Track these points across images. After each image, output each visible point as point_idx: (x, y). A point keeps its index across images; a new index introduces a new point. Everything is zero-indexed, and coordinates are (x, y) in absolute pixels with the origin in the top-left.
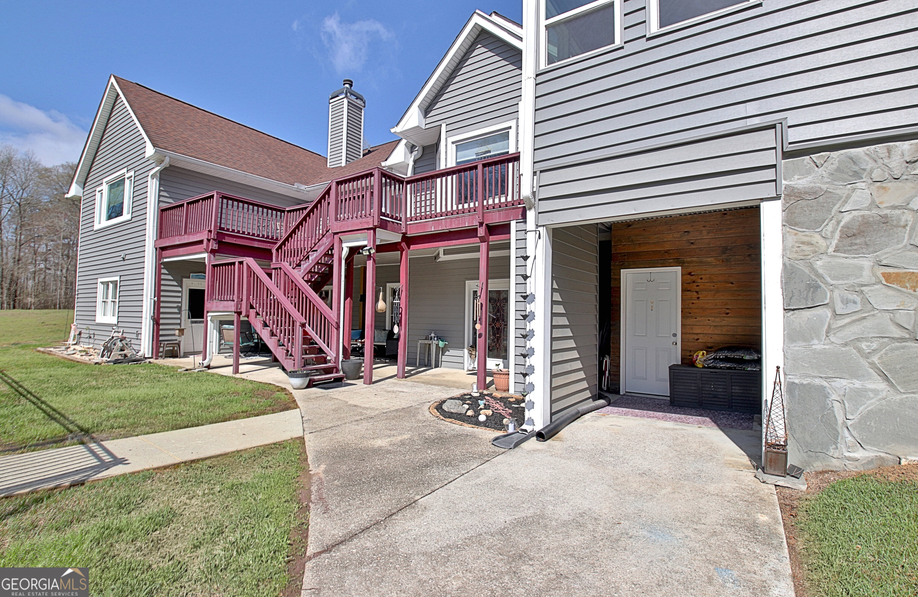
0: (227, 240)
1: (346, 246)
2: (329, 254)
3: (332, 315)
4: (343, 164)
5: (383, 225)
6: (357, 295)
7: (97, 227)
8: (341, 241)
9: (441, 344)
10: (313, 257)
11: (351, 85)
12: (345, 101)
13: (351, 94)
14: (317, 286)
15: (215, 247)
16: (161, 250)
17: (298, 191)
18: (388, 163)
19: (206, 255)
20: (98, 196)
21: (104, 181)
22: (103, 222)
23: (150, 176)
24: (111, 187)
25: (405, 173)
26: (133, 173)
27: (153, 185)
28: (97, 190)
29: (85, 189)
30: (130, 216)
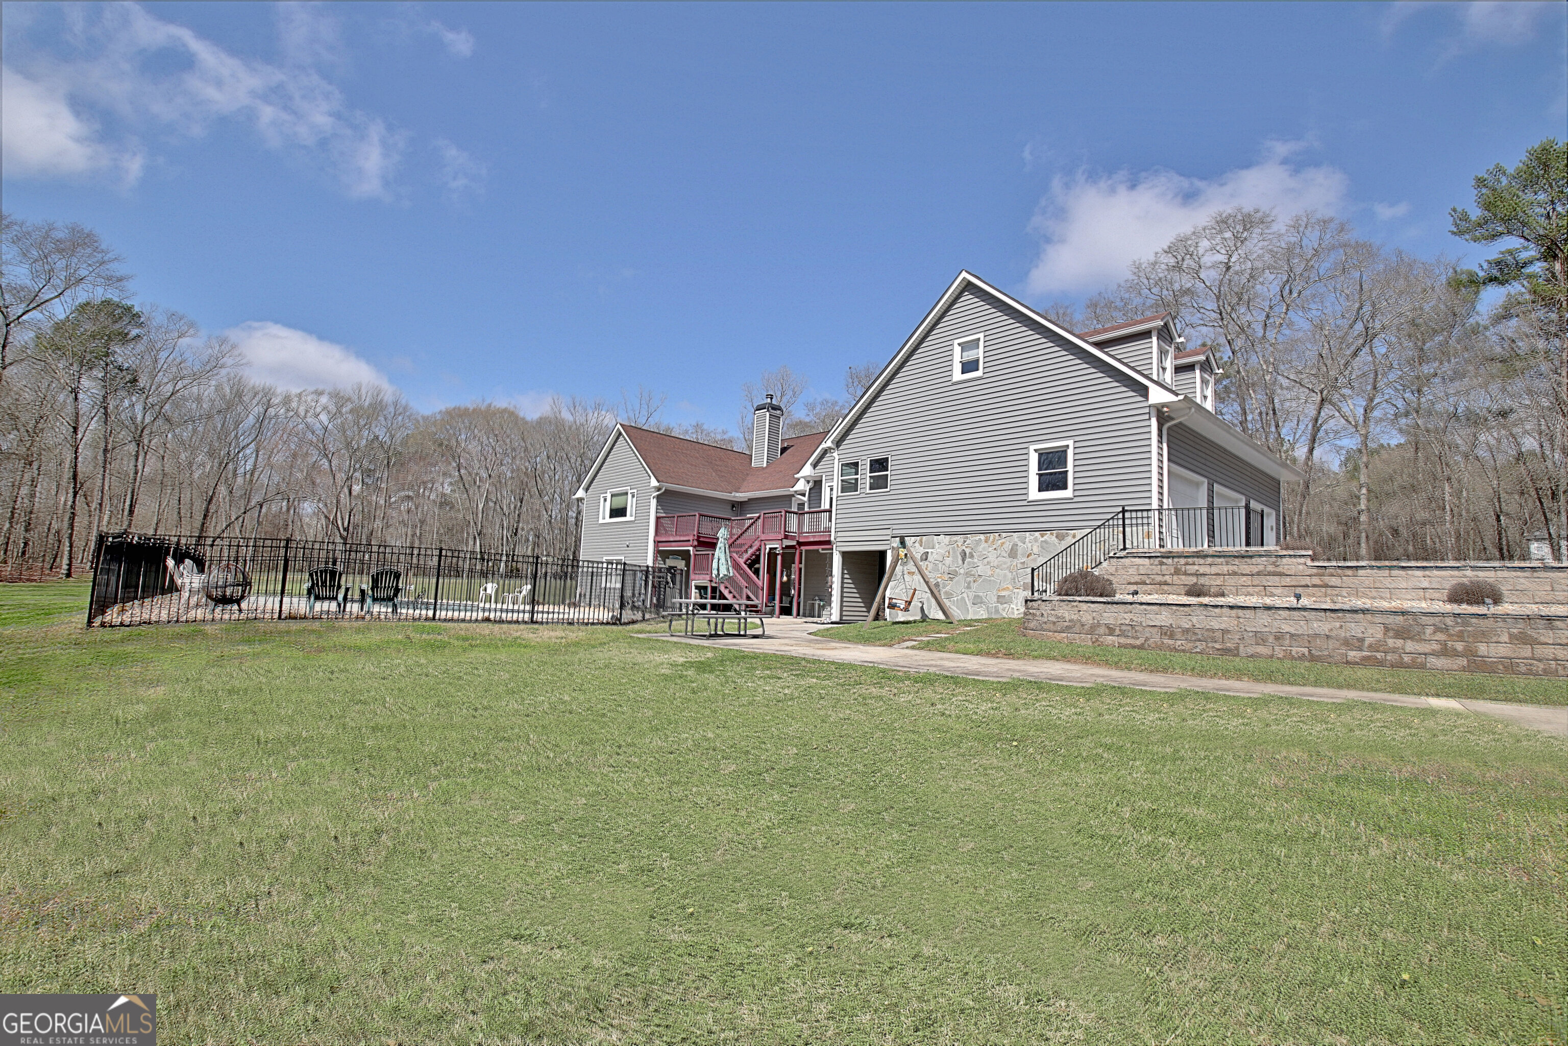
0: (701, 539)
1: (768, 547)
2: (759, 550)
3: (760, 583)
4: (765, 465)
5: (786, 537)
6: (772, 572)
7: (601, 521)
8: (765, 545)
9: (822, 603)
10: (750, 551)
11: (771, 399)
12: (768, 414)
13: (773, 409)
14: (750, 566)
15: (696, 543)
16: (657, 543)
17: (734, 497)
18: (795, 488)
19: (691, 549)
20: (602, 500)
21: (609, 491)
22: (607, 519)
23: (652, 497)
24: (611, 496)
25: (804, 496)
26: (636, 491)
27: (653, 502)
28: (602, 496)
29: (587, 493)
30: (634, 518)
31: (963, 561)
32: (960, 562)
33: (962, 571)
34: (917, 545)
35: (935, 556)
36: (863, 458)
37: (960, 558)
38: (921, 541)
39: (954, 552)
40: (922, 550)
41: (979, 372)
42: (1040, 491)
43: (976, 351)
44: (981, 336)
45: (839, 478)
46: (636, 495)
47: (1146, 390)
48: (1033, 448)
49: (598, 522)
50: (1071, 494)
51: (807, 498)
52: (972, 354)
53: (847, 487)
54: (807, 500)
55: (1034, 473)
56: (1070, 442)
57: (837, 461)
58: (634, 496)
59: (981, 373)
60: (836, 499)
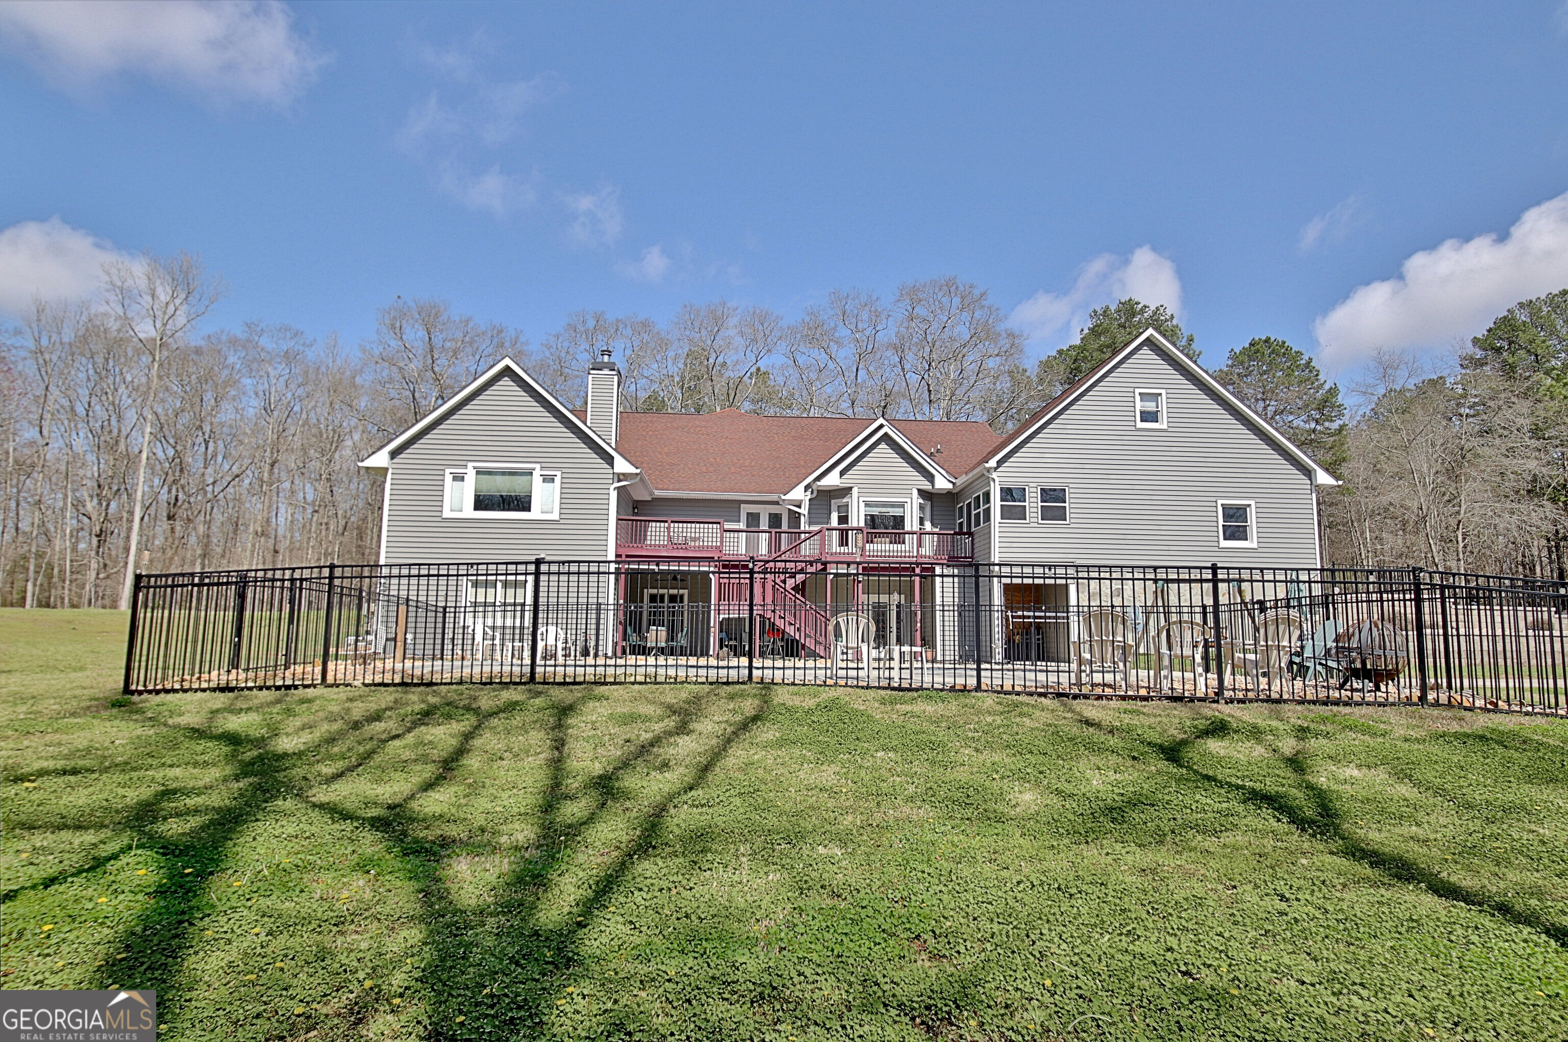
1: (831, 572)
8: (827, 568)
10: (801, 576)
12: (615, 379)
16: (626, 557)
19: (712, 569)
20: (448, 478)
21: (470, 465)
22: (468, 511)
23: (612, 487)
24: (478, 473)
25: (799, 507)
26: (559, 473)
27: (614, 495)
28: (448, 471)
29: (395, 461)
30: (555, 516)
35: (1128, 592)
36: (1030, 484)
40: (1113, 586)
41: (1162, 425)
42: (1225, 539)
43: (1154, 404)
44: (1163, 392)
45: (998, 503)
46: (558, 480)
47: (1310, 472)
48: (1220, 502)
49: (439, 514)
50: (1255, 545)
51: (804, 510)
52: (1150, 406)
53: (1007, 513)
54: (806, 513)
55: (1221, 522)
56: (1252, 503)
57: (997, 483)
58: (553, 481)
59: (1165, 426)
60: (997, 525)
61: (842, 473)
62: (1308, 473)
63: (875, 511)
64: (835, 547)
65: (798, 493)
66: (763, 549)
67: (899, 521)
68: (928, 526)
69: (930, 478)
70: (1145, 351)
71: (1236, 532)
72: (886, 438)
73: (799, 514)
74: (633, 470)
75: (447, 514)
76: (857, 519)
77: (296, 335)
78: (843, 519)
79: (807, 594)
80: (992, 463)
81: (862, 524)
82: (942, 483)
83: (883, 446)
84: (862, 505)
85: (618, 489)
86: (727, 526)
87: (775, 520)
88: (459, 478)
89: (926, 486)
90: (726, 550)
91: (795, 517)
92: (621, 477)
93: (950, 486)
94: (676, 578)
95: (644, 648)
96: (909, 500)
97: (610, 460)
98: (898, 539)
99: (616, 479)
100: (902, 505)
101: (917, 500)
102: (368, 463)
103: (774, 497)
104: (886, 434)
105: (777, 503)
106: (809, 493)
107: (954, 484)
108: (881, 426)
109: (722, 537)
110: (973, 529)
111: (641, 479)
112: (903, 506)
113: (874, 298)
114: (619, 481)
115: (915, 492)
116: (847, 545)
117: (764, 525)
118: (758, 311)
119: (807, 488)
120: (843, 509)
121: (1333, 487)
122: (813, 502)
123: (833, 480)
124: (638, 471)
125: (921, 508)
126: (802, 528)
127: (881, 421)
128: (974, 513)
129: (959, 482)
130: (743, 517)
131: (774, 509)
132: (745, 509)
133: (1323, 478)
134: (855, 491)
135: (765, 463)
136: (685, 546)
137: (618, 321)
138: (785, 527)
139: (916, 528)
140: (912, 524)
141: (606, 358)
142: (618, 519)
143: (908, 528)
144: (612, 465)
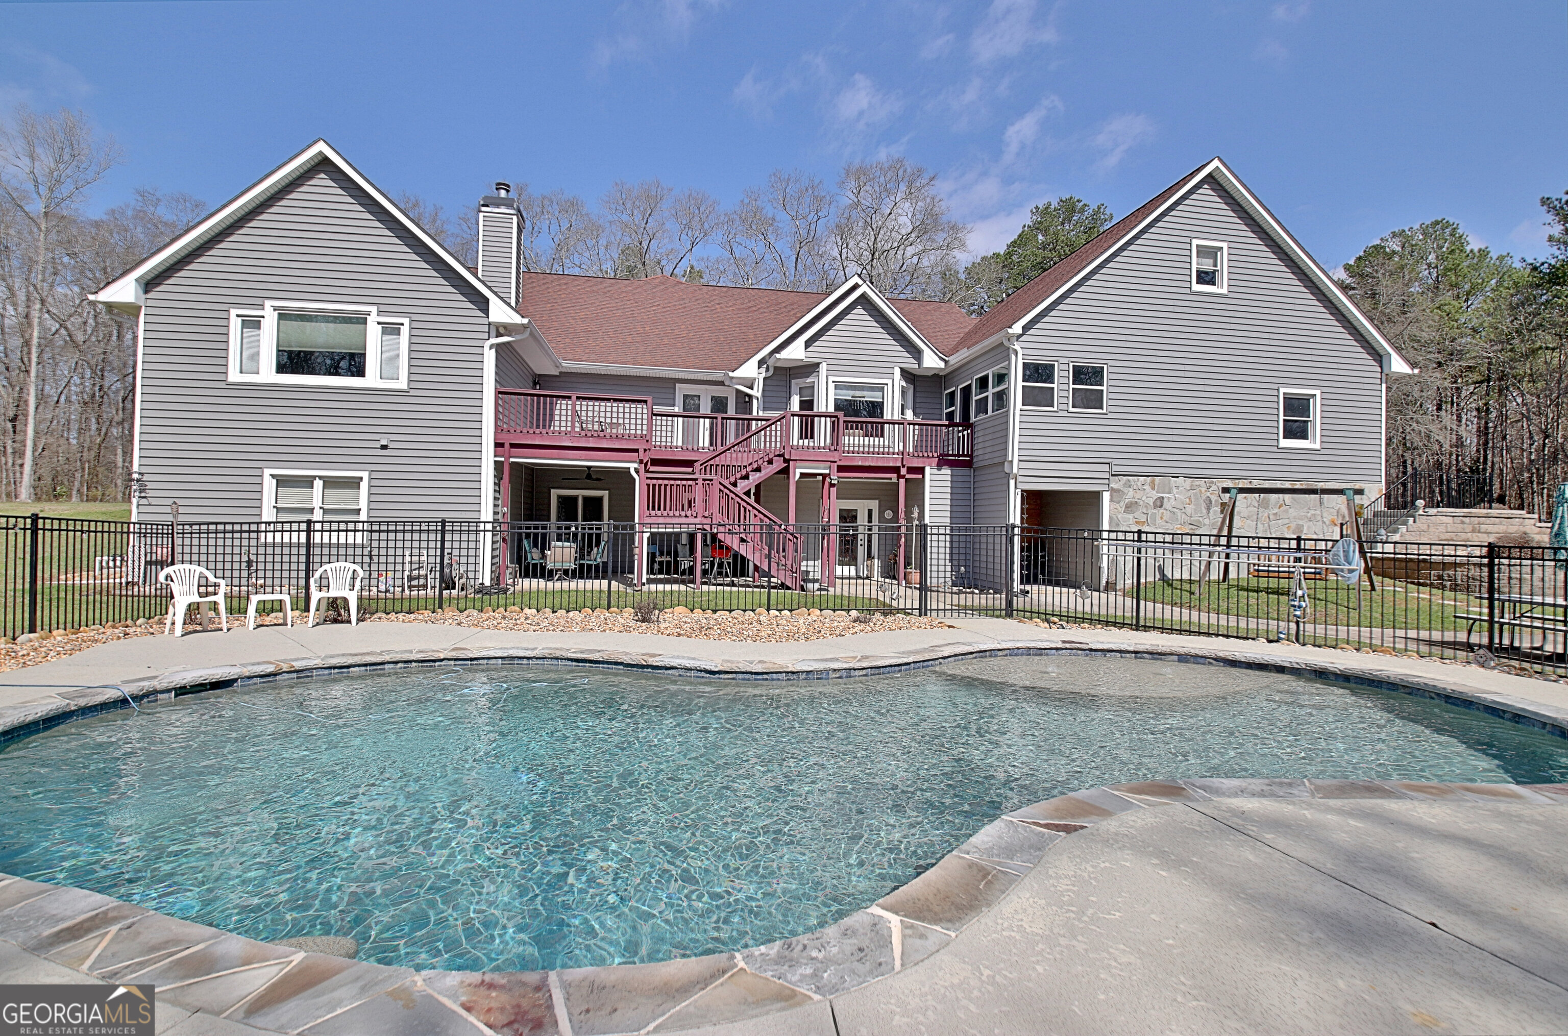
7: (239, 377)
10: (755, 477)
12: (515, 219)
17: (559, 366)
18: (736, 374)
19: (632, 466)
20: (235, 324)
21: (268, 304)
22: (268, 373)
23: (487, 344)
24: (281, 317)
25: (752, 388)
26: (406, 321)
27: (490, 357)
28: (234, 312)
29: (150, 295)
30: (402, 384)
31: (1208, 509)
32: (1204, 511)
33: (1207, 521)
34: (1147, 487)
35: (1173, 502)
36: (1062, 360)
37: (1204, 505)
38: (1153, 482)
39: (1197, 499)
40: (1155, 495)
41: (1221, 288)
42: (1285, 437)
43: (1211, 261)
44: (1225, 245)
45: (1020, 384)
46: (405, 330)
47: (1381, 356)
48: (1283, 390)
49: (222, 377)
50: (1317, 446)
51: (757, 392)
52: (1207, 265)
53: (1030, 397)
54: (759, 395)
55: (1282, 417)
56: (1317, 392)
57: (1020, 356)
58: (397, 332)
59: (1224, 291)
60: (1018, 413)
61: (808, 344)
62: (1379, 357)
63: (847, 395)
64: (795, 440)
65: (750, 370)
66: (704, 440)
67: (876, 408)
68: (909, 415)
69: (917, 353)
70: (1206, 190)
71: (1296, 430)
72: (864, 300)
73: (750, 396)
74: (517, 319)
75: (234, 376)
76: (825, 402)
77: (197, 206)
78: (807, 404)
79: (762, 499)
80: (1017, 328)
81: (831, 409)
82: (931, 361)
83: (859, 310)
84: (832, 386)
85: (498, 348)
86: (657, 409)
87: (719, 405)
88: (252, 323)
89: (911, 364)
90: (657, 440)
91: (744, 401)
92: (501, 329)
93: (942, 365)
94: (590, 477)
95: (543, 568)
96: (889, 382)
97: (482, 304)
98: (877, 430)
99: (493, 333)
100: (881, 388)
101: (899, 382)
102: (107, 295)
103: (718, 375)
104: (864, 296)
105: (722, 383)
106: (763, 370)
107: (946, 362)
108: (855, 287)
109: (650, 425)
110: (973, 419)
111: (531, 334)
112: (882, 390)
113: (816, 182)
114: (499, 335)
115: (897, 372)
116: (812, 437)
117: (706, 407)
118: (694, 194)
119: (761, 363)
120: (805, 392)
121: (1409, 375)
122: (768, 382)
123: (796, 352)
124: (525, 321)
125: (904, 392)
126: (755, 413)
127: (856, 280)
128: (974, 398)
129: (954, 360)
130: (679, 400)
131: (718, 391)
132: (681, 390)
133: (1398, 365)
134: (823, 368)
135: (706, 335)
136: (600, 435)
137: (544, 198)
138: (731, 411)
139: (897, 417)
140: (892, 411)
141: (503, 193)
142: (498, 393)
143: (887, 416)
144: (486, 311)
